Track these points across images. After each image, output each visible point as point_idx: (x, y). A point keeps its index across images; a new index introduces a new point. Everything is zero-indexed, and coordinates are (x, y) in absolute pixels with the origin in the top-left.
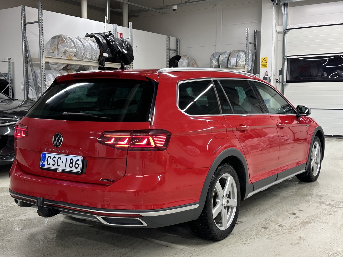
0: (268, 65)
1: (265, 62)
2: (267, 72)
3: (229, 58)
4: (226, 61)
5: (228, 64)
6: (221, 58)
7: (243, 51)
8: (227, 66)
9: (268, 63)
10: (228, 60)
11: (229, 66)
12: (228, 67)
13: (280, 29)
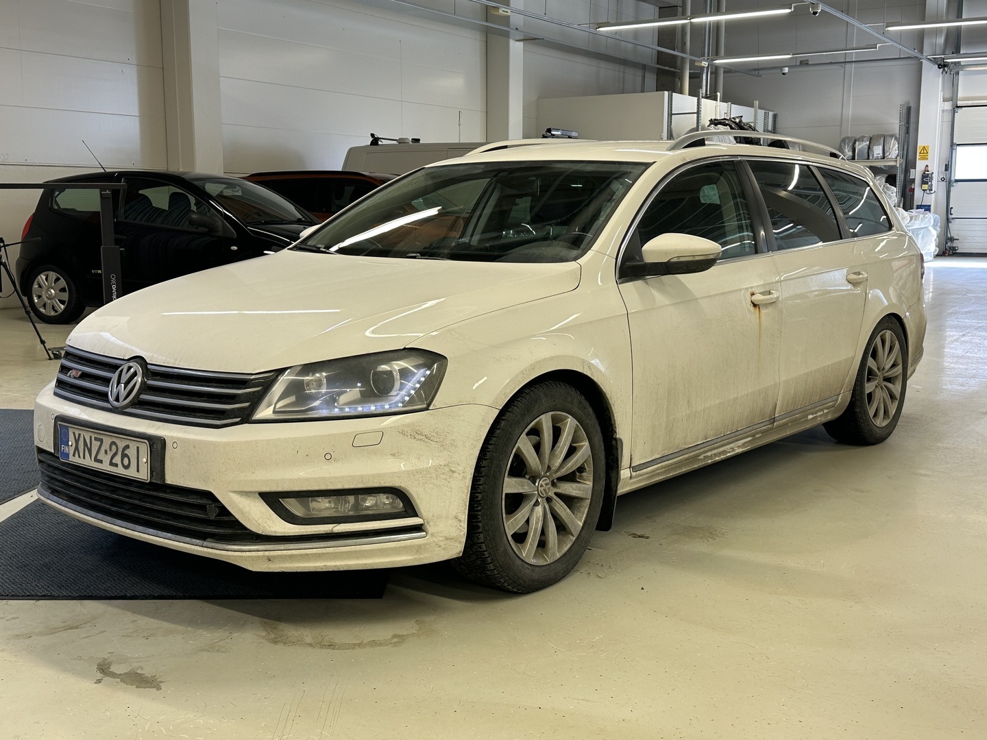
0: (929, 157)
1: (925, 152)
2: (927, 166)
3: (871, 146)
4: (866, 150)
5: (871, 155)
6: (858, 146)
7: (892, 136)
8: (867, 157)
9: (929, 154)
10: (869, 148)
11: (871, 157)
12: (868, 159)
13: (948, 106)
